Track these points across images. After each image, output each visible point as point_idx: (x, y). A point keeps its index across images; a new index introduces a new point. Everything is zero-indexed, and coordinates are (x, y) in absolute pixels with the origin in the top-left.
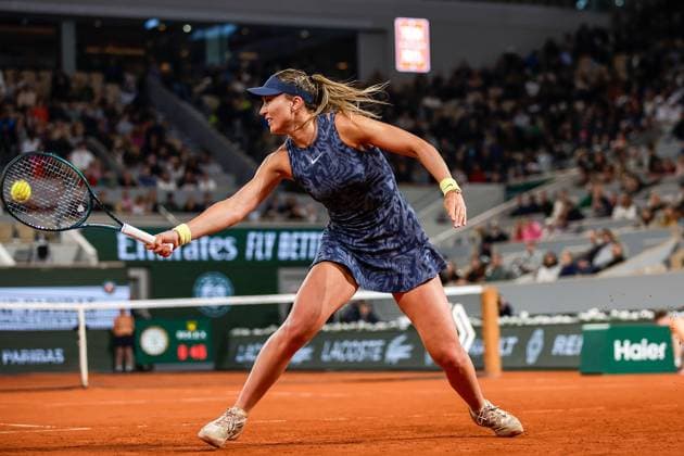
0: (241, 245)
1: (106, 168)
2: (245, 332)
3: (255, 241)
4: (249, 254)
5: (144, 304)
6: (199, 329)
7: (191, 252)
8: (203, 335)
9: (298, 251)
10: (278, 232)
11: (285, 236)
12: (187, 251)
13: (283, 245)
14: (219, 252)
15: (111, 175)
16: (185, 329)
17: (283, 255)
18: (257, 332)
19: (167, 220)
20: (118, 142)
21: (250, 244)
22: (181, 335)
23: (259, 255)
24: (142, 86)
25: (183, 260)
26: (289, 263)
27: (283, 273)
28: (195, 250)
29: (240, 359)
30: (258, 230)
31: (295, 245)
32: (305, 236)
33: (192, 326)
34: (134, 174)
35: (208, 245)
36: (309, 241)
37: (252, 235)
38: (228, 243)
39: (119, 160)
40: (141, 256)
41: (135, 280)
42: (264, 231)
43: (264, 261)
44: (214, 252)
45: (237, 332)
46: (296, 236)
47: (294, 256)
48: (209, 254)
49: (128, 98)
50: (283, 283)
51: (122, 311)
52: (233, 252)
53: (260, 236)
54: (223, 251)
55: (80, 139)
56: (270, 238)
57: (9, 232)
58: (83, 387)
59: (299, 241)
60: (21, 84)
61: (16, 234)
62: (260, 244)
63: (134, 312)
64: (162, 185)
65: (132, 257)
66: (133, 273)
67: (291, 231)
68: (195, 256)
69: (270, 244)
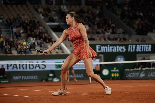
0: (127, 48)
1: (93, 29)
2: (128, 70)
3: (130, 47)
4: (129, 50)
5: (103, 63)
6: (117, 69)
7: (114, 50)
8: (118, 71)
9: (141, 49)
10: (136, 45)
11: (138, 46)
12: (113, 50)
13: (137, 48)
14: (121, 50)
15: (94, 31)
16: (113, 69)
17: (137, 50)
18: (131, 70)
19: (108, 42)
20: (96, 23)
21: (129, 48)
22: (112, 71)
23: (131, 51)
24: (101, 9)
25: (112, 52)
26: (139, 53)
27: (137, 55)
28: (115, 50)
29: (127, 77)
30: (131, 44)
31: (140, 48)
32: (143, 46)
33: (115, 69)
34: (100, 31)
35: (119, 48)
36: (144, 47)
37: (130, 46)
38: (124, 48)
39: (96, 27)
40: (102, 51)
41: (101, 57)
42: (133, 44)
43: (133, 52)
44: (120, 50)
45: (126, 70)
46: (140, 46)
47: (140, 51)
48: (119, 50)
49: (98, 12)
50: (137, 57)
51: (97, 65)
52: (125, 50)
53: (132, 46)
54: (122, 50)
55: (87, 22)
56: (134, 46)
57: (69, 46)
58: (90, 84)
59: (141, 47)
60: (71, 9)
61: (71, 46)
62: (132, 48)
63: (101, 65)
64: (107, 34)
65: (100, 51)
66: (100, 55)
67: (139, 44)
68: (115, 51)
69: (134, 48)
